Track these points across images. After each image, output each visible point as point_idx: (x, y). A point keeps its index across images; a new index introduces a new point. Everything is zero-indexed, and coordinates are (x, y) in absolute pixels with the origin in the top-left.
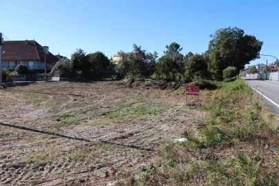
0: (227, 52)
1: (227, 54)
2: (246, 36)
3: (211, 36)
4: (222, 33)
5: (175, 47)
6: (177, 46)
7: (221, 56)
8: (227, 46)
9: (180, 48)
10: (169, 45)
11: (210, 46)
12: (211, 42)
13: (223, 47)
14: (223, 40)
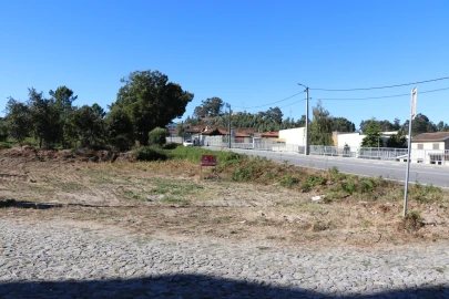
0: (149, 105)
1: (148, 109)
2: (170, 84)
3: (122, 81)
4: (138, 77)
5: (65, 93)
6: (69, 93)
7: (140, 111)
8: (148, 97)
9: (74, 95)
10: (54, 90)
11: (119, 95)
12: (122, 89)
13: (143, 98)
14: (143, 88)
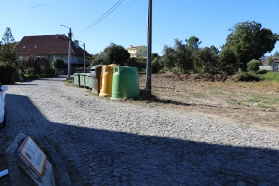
0: (248, 45)
1: (247, 48)
2: (263, 29)
3: (230, 30)
4: (240, 27)
5: (195, 40)
6: (197, 40)
7: (241, 49)
8: (247, 39)
9: (199, 41)
10: (188, 39)
11: (227, 39)
12: (229, 36)
13: (243, 40)
14: (243, 33)
